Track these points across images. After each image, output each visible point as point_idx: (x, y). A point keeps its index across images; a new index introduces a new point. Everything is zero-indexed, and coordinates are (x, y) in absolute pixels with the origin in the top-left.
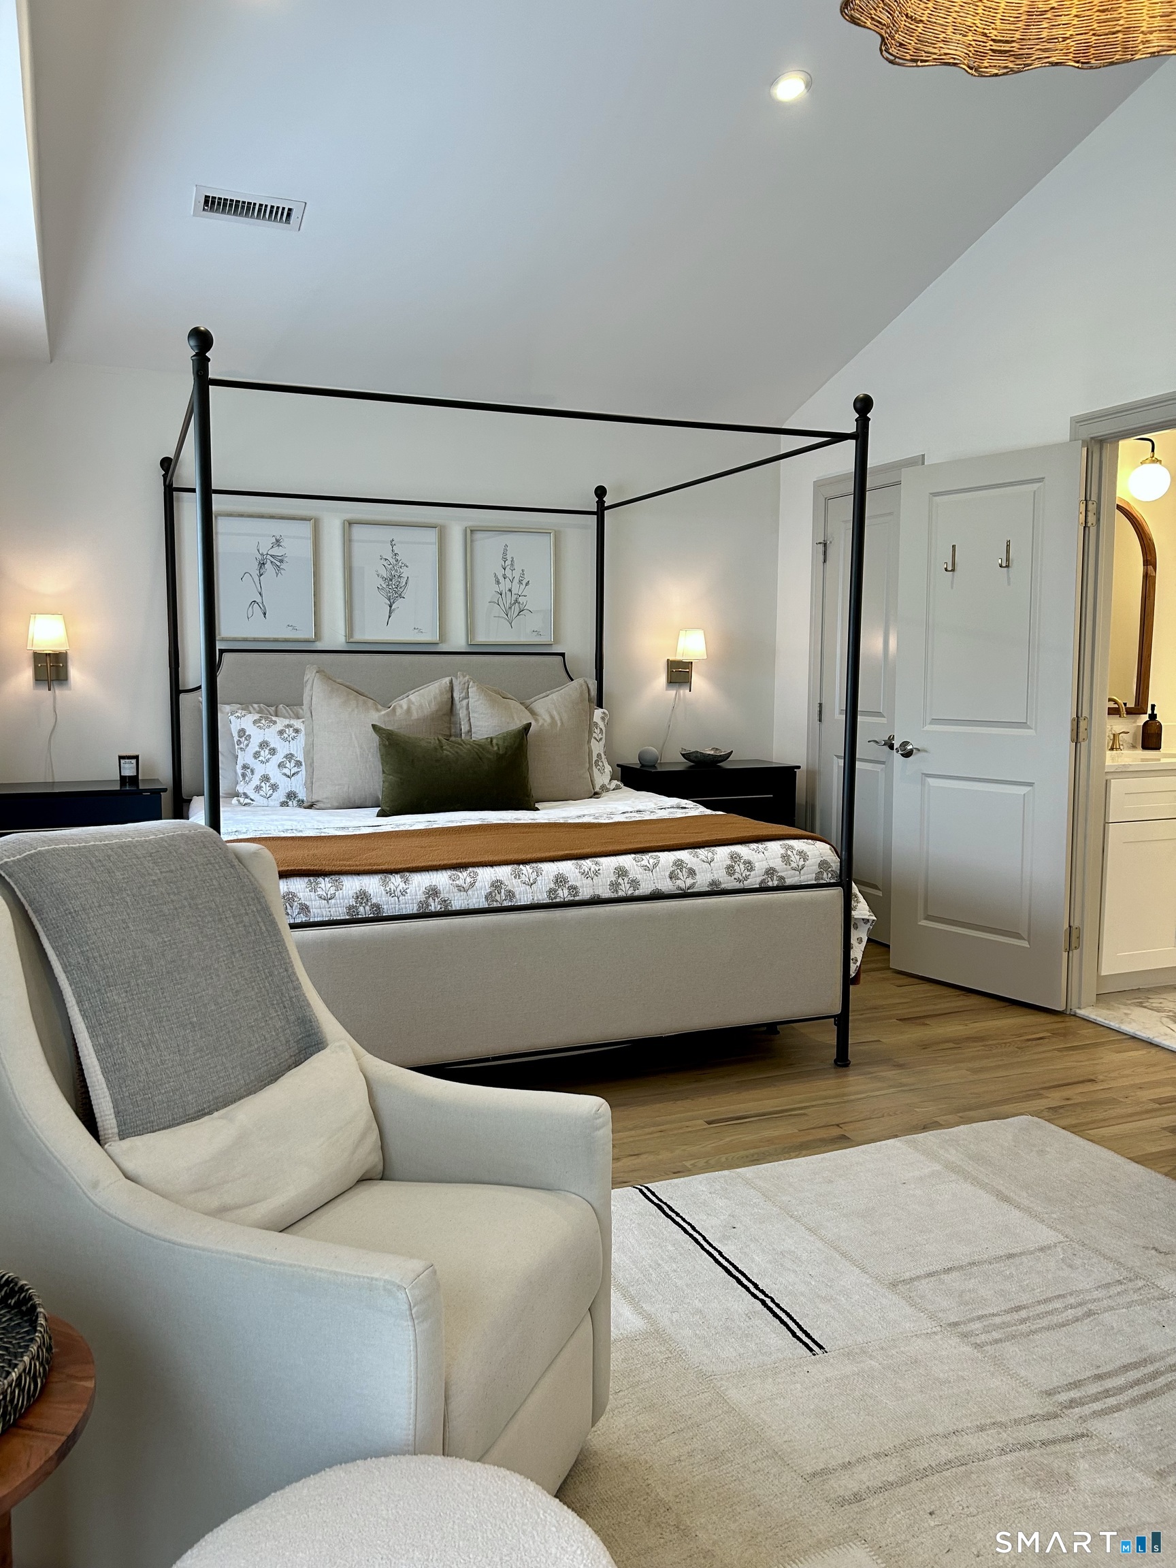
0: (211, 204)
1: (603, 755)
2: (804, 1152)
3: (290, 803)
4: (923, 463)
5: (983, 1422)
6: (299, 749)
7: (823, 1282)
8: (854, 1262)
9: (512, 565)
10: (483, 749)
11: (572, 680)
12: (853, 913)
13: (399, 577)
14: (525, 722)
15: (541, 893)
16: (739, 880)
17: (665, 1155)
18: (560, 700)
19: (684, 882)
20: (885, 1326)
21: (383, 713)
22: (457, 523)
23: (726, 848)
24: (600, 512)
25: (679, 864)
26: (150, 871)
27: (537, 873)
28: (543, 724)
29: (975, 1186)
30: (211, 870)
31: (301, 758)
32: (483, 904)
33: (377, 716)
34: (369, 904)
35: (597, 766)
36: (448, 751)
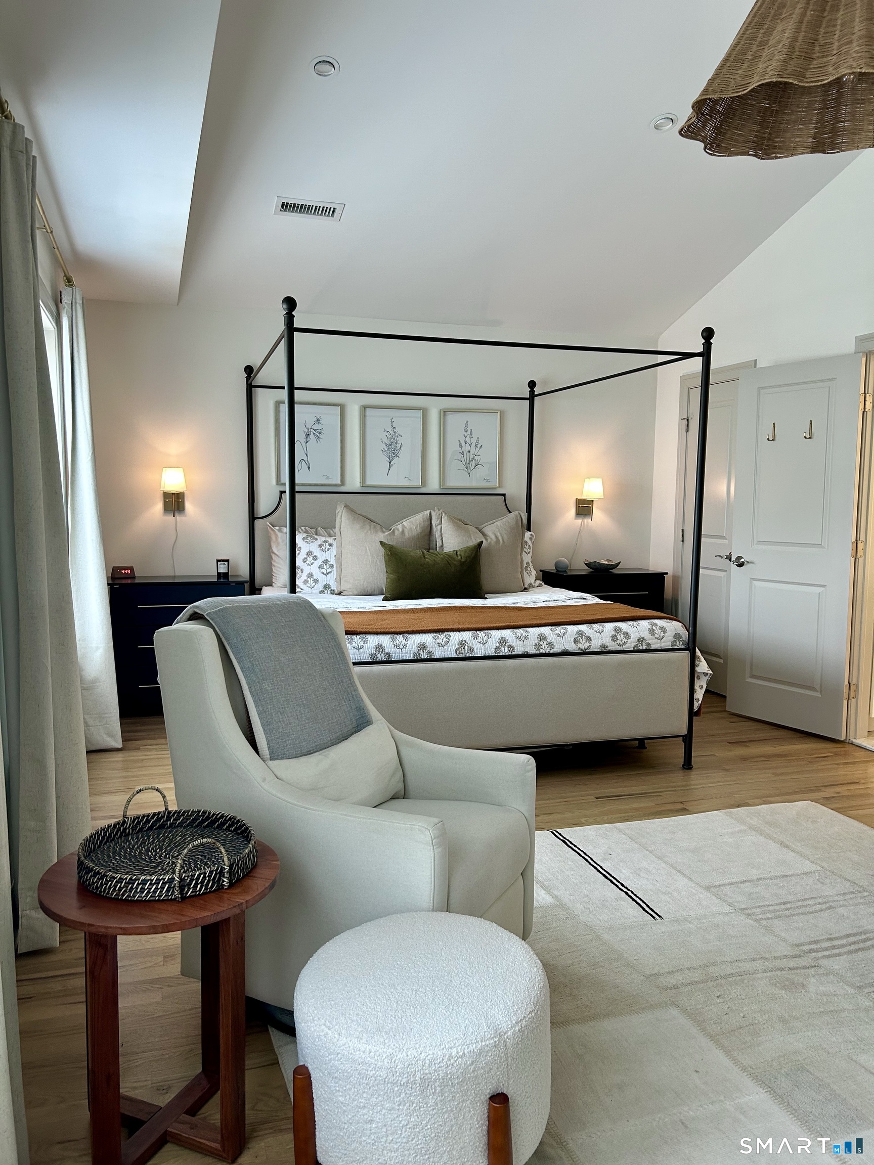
0: (285, 207)
1: (530, 563)
2: (658, 817)
3: (326, 592)
4: (755, 367)
5: (755, 956)
6: (332, 556)
7: (664, 885)
8: (685, 876)
9: (471, 434)
10: (451, 558)
11: (510, 512)
12: (697, 668)
13: (396, 443)
14: (479, 541)
15: (491, 649)
16: (620, 645)
17: (567, 815)
18: (502, 525)
19: (584, 645)
20: (700, 908)
21: (387, 533)
22: (435, 406)
23: (612, 624)
24: (532, 398)
25: (580, 633)
26: (280, 620)
27: (488, 636)
28: (490, 542)
29: (767, 838)
30: (310, 622)
31: (333, 562)
32: (454, 655)
33: (382, 536)
34: (384, 652)
35: (526, 570)
36: (429, 559)
